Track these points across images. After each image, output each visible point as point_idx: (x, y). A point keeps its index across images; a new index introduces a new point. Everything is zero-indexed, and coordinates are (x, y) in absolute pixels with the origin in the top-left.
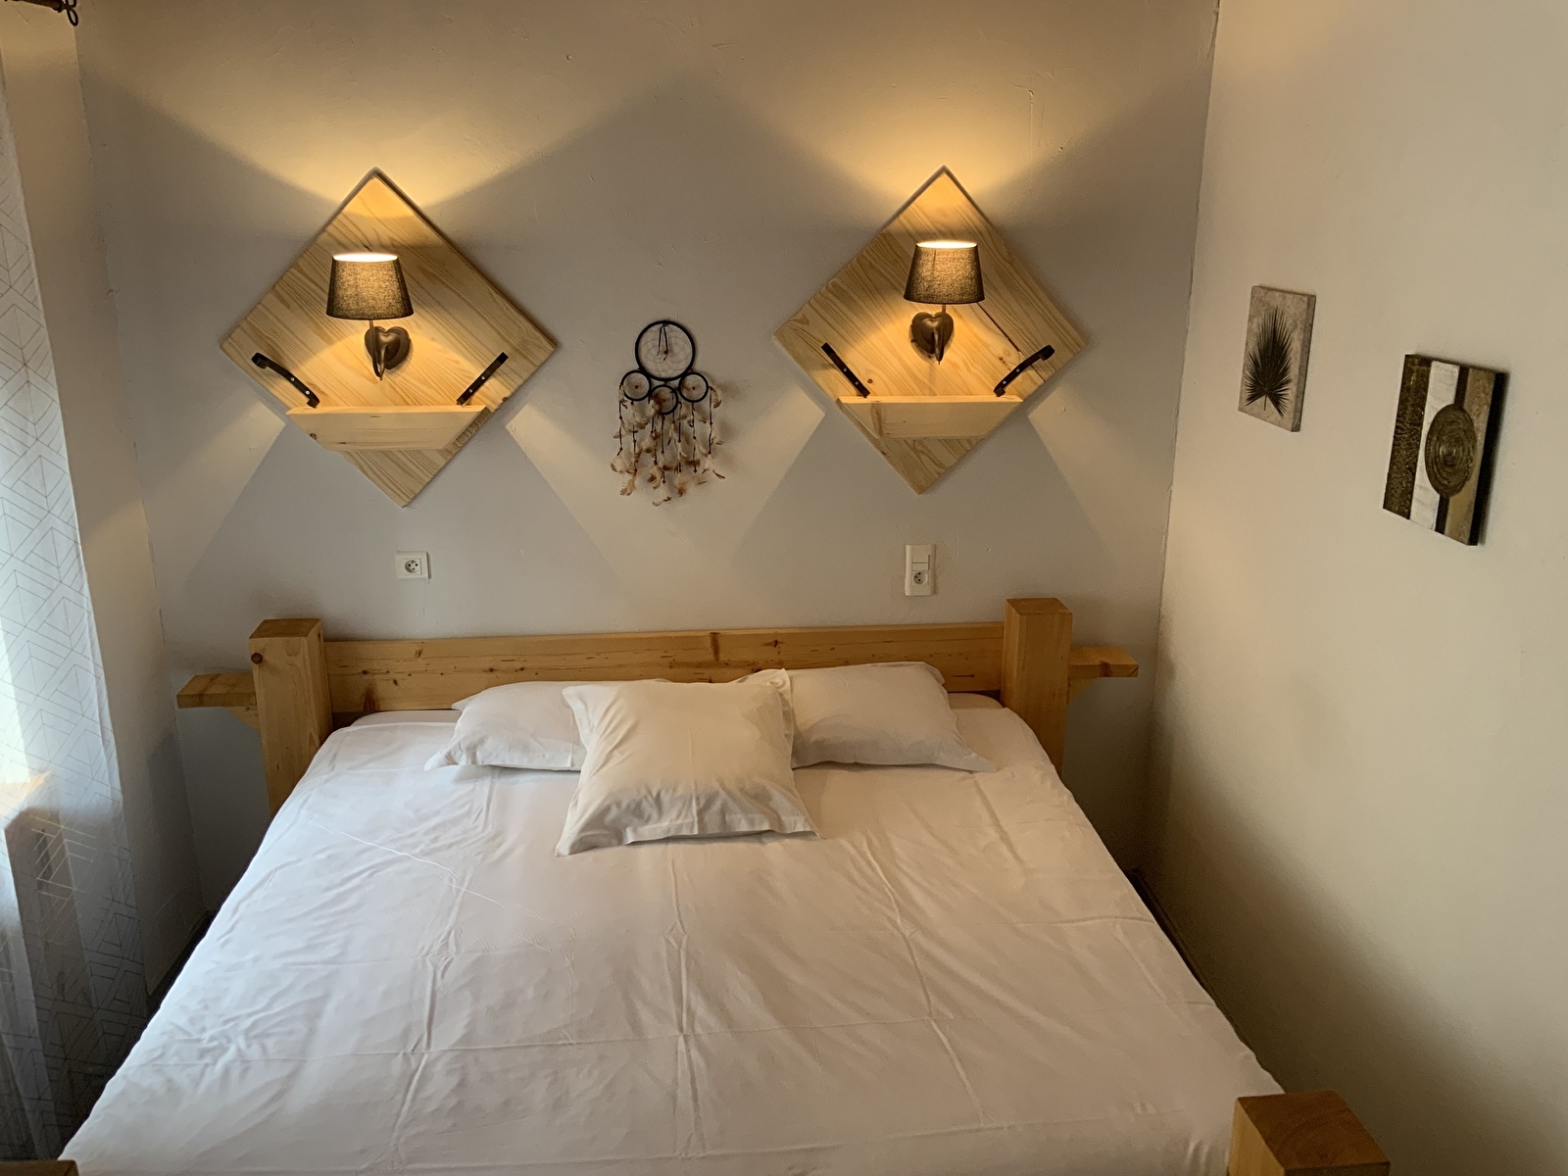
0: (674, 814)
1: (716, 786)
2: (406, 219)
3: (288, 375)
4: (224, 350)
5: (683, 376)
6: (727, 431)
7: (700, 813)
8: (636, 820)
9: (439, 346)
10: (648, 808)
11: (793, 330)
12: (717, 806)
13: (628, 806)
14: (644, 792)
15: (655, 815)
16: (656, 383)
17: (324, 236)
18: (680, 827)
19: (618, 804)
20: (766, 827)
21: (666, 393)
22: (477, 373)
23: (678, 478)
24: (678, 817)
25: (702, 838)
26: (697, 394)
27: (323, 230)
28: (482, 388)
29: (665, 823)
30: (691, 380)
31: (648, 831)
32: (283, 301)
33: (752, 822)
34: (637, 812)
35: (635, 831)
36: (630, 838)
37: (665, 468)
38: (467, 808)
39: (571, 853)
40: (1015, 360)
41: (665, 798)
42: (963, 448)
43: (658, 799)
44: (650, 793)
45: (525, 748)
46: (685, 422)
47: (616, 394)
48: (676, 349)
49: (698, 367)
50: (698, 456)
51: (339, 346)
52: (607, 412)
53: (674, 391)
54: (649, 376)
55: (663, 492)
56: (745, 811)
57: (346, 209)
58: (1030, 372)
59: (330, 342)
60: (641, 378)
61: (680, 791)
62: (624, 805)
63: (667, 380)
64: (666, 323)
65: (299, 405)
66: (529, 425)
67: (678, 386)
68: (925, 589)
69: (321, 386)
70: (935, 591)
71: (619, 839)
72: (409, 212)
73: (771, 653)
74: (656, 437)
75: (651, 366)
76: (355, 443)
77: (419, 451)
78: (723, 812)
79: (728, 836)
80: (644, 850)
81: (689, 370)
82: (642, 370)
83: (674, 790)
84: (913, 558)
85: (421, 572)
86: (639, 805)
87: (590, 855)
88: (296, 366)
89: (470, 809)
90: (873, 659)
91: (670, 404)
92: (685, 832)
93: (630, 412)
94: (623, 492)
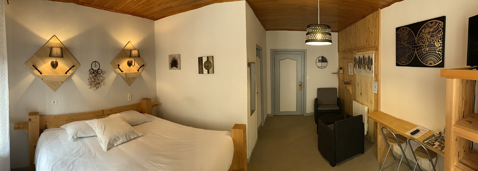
0: (121, 139)
1: (126, 132)
2: (59, 43)
3: (37, 69)
4: (26, 65)
5: (98, 70)
6: (104, 78)
7: (126, 137)
8: (116, 142)
9: (62, 65)
10: (117, 139)
11: (112, 63)
12: (128, 135)
13: (114, 139)
14: (115, 136)
15: (118, 139)
16: (94, 71)
17: (45, 45)
18: (123, 141)
19: (112, 140)
20: (136, 136)
21: (95, 72)
22: (68, 69)
23: (97, 86)
24: (122, 139)
25: (128, 141)
26: (100, 73)
27: (45, 44)
28: (69, 72)
29: (121, 141)
30: (99, 70)
31: (119, 143)
32: (37, 56)
33: (134, 136)
34: (115, 140)
35: (116, 143)
36: (116, 145)
37: (96, 84)
38: (79, 147)
39: (107, 150)
40: (139, 67)
41: (119, 136)
42: (134, 78)
43: (118, 137)
44: (116, 136)
45: (85, 133)
46: (98, 77)
47: (89, 73)
48: (97, 66)
49: (100, 68)
50: (100, 82)
51: (46, 64)
52: (87, 75)
53: (97, 72)
54: (93, 70)
55: (95, 88)
56: (132, 135)
57: (50, 41)
58: (141, 68)
59: (45, 64)
60: (92, 70)
61: (121, 134)
62: (113, 139)
63: (95, 71)
64: (96, 62)
65: (39, 74)
66: (76, 78)
67: (97, 71)
68: (130, 100)
69: (42, 71)
70: (132, 99)
71: (114, 146)
72: (60, 42)
73: (111, 112)
74: (94, 79)
75: (93, 68)
76: (49, 80)
77: (57, 82)
78: (129, 136)
79: (131, 140)
80: (119, 146)
81: (99, 69)
82: (92, 69)
83: (120, 134)
84: (129, 95)
85: (56, 103)
86: (115, 139)
87: (110, 150)
88: (38, 68)
89: (80, 146)
90: (125, 111)
91: (96, 74)
92: (124, 141)
93: (90, 75)
94: (90, 88)
